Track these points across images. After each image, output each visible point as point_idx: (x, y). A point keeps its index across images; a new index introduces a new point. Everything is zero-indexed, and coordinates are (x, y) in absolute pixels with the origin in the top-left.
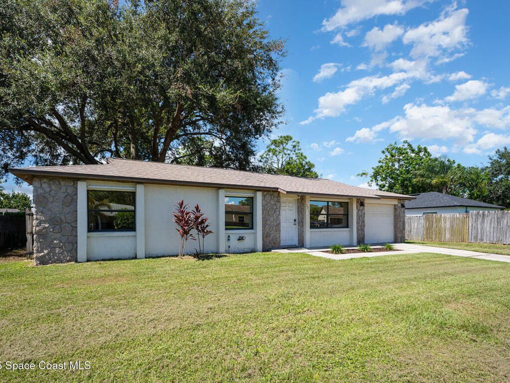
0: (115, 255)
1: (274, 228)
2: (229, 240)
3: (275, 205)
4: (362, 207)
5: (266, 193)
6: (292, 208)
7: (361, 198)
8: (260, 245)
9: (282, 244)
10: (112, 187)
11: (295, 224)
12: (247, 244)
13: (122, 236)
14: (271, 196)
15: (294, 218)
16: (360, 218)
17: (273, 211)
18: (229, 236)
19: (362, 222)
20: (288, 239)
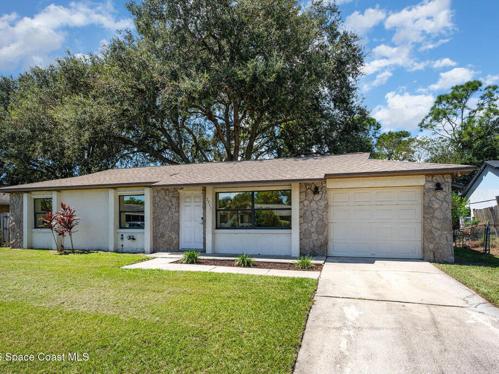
1: (169, 228)
2: (122, 239)
3: (171, 201)
4: (317, 197)
6: (198, 204)
11: (202, 223)
12: (138, 244)
14: (166, 191)
15: (202, 216)
16: (313, 213)
17: (168, 209)
18: (122, 235)
19: (319, 221)
20: (193, 241)
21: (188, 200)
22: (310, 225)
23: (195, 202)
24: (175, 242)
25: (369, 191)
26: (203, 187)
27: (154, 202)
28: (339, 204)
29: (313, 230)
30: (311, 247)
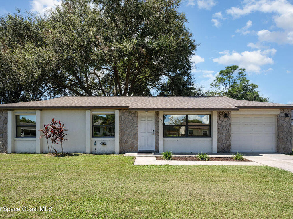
0: (28, 151)
1: (132, 137)
2: (95, 144)
3: (133, 119)
4: (226, 119)
5: (125, 111)
6: (150, 122)
7: (225, 110)
8: (117, 149)
9: (139, 149)
10: (26, 112)
11: (153, 134)
12: (108, 147)
13: (31, 140)
14: (129, 113)
15: (153, 130)
16: (223, 128)
17: (131, 124)
18: (95, 142)
19: (227, 132)
20: (146, 145)
21: (143, 119)
22: (222, 135)
23: (148, 120)
24: (135, 146)
25: (250, 117)
26: (155, 111)
27: (121, 120)
28: (235, 123)
29: (223, 138)
30: (222, 147)
